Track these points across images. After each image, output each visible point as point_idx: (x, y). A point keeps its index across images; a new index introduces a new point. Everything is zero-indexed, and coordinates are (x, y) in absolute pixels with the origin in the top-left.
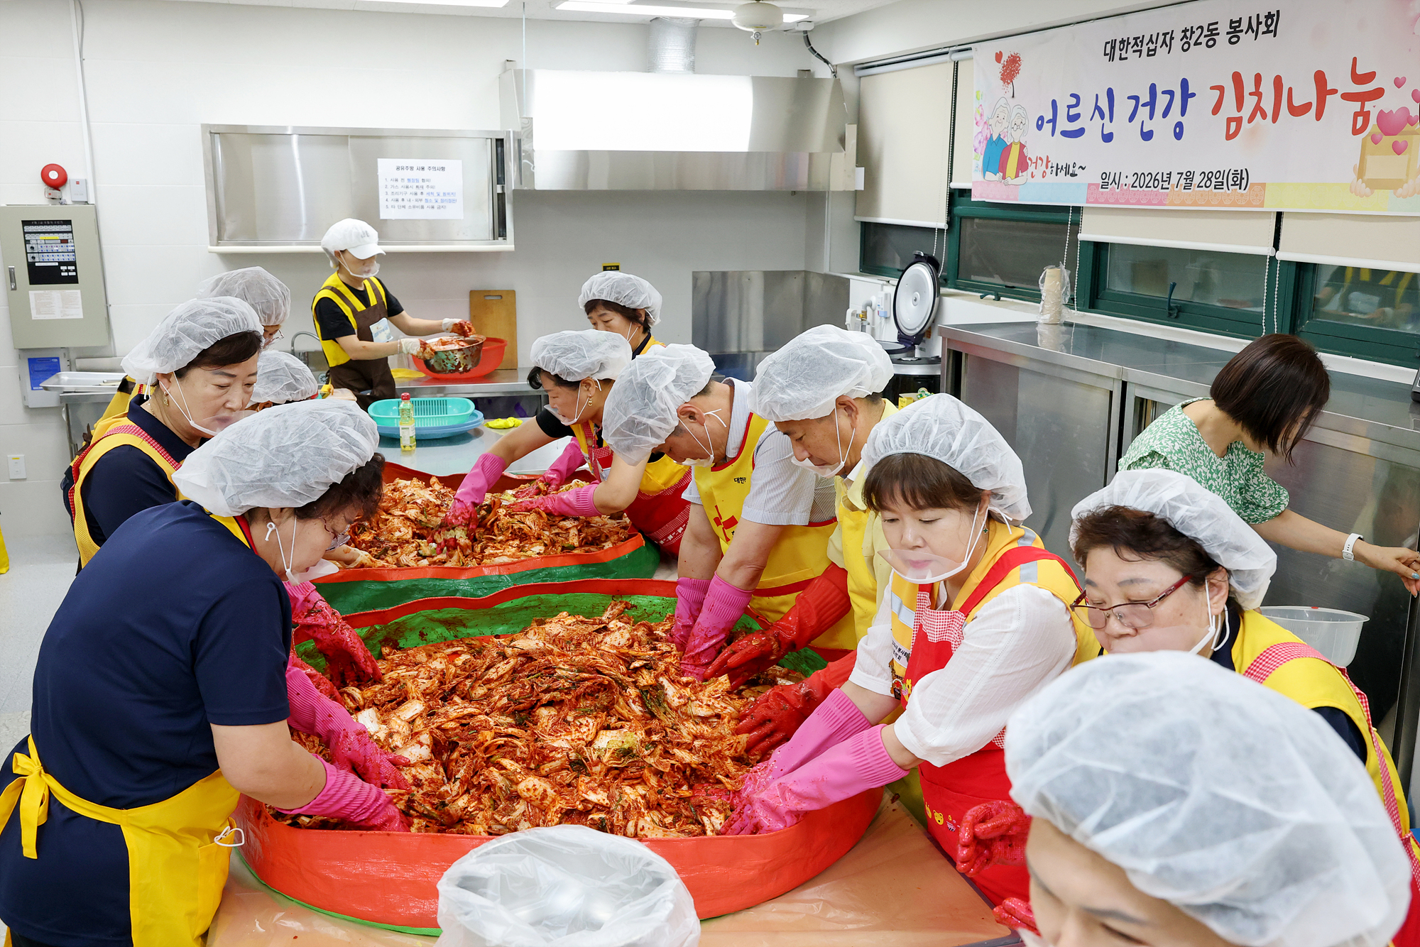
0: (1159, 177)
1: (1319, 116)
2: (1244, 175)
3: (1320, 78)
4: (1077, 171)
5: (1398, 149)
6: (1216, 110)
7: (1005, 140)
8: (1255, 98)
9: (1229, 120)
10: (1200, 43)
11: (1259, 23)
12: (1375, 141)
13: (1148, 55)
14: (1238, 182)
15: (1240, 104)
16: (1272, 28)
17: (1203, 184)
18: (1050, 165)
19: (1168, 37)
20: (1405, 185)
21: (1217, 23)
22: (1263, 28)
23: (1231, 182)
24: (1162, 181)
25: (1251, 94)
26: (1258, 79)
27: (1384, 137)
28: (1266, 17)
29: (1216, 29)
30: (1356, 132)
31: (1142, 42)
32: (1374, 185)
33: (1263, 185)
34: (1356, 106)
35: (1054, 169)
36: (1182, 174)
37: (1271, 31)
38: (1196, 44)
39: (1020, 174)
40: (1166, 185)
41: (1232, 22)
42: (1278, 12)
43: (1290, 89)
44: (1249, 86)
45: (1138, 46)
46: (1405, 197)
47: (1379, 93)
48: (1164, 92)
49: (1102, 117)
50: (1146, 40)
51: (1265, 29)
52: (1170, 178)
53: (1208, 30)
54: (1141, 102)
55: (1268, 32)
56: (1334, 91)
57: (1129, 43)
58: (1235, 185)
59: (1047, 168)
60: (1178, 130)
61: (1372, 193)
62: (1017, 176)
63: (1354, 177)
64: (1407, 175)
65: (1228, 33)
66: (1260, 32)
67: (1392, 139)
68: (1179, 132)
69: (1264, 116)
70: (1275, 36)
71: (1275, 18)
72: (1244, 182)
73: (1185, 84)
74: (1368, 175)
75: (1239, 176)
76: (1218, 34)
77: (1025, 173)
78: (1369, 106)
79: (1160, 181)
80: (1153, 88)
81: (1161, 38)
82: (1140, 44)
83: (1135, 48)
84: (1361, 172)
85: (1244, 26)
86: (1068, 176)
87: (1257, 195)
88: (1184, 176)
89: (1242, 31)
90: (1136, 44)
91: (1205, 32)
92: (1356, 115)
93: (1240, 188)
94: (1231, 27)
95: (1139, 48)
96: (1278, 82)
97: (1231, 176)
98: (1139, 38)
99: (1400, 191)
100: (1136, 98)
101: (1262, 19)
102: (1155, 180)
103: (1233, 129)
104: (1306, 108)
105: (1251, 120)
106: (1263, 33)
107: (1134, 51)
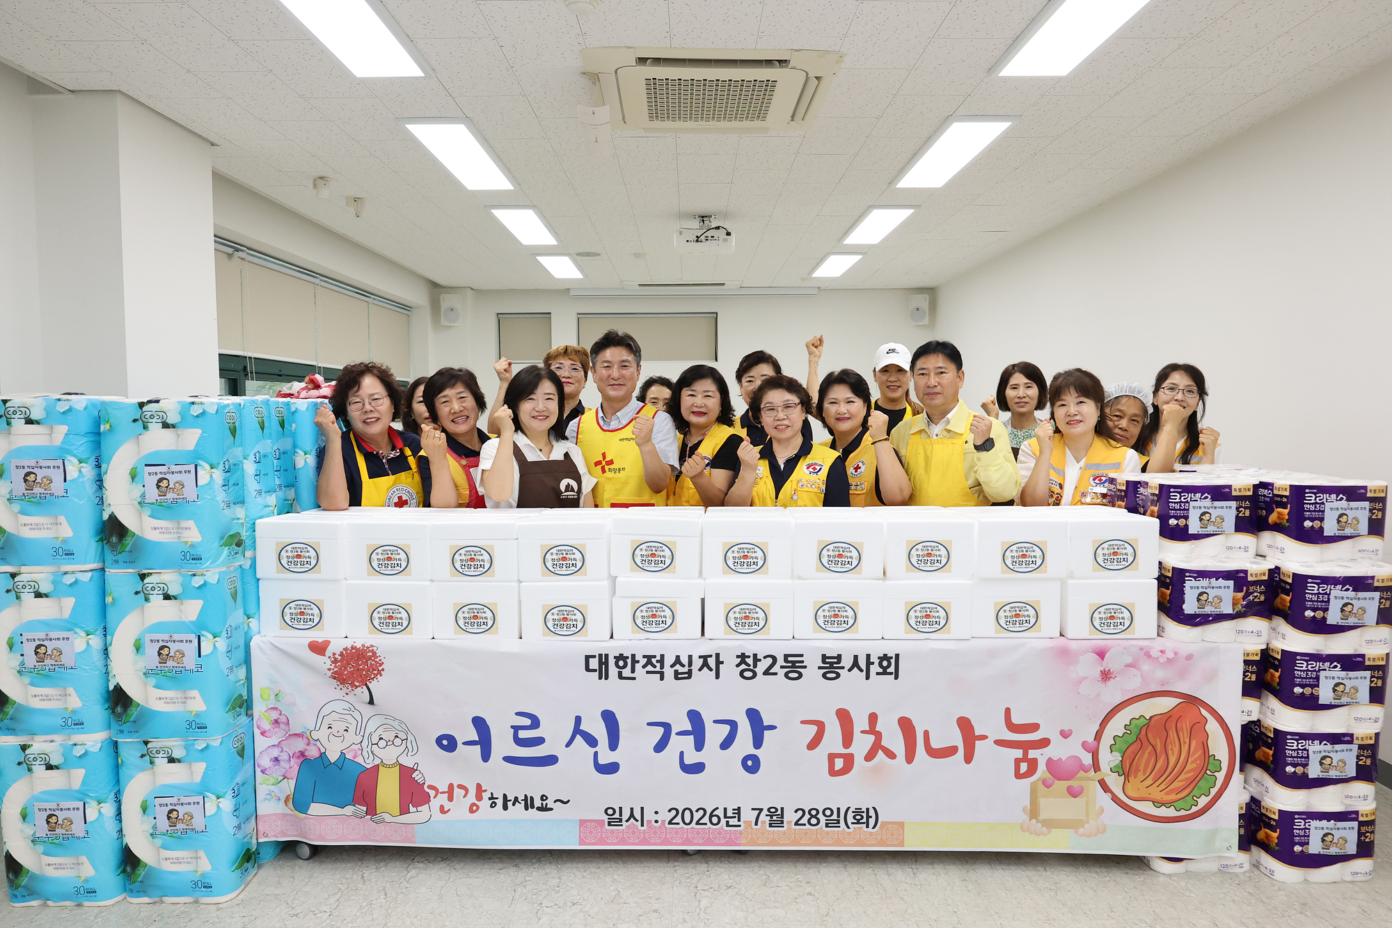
0: (720, 813)
1: (968, 758)
2: (872, 813)
3: (965, 725)
4: (550, 804)
5: (1074, 793)
6: (813, 745)
7: (360, 760)
8: (872, 738)
9: (832, 757)
10: (776, 674)
11: (869, 663)
12: (1047, 784)
13: (676, 678)
14: (864, 820)
15: (847, 740)
16: (892, 669)
17: (804, 820)
18: (486, 796)
19: (712, 662)
20: (1086, 826)
21: (802, 656)
22: (875, 668)
23: (850, 819)
24: (725, 817)
25: (862, 732)
26: (873, 718)
27: (1056, 781)
28: (879, 658)
29: (803, 662)
30: (1018, 775)
31: (662, 661)
32: (1050, 824)
33: (901, 825)
34: (1019, 753)
35: (500, 802)
36: (761, 810)
37: (891, 674)
38: (766, 673)
39: (412, 809)
40: (733, 822)
41: (824, 657)
42: (897, 656)
43: (926, 733)
44: (860, 723)
45: (655, 667)
46: (1089, 836)
47: (1045, 743)
48: (715, 722)
49: (591, 741)
50: (669, 660)
51: (881, 670)
52: (739, 814)
53: (786, 660)
54: (674, 731)
55: (885, 673)
56: (984, 737)
57: (634, 662)
58: (858, 822)
59: (479, 798)
60: (750, 763)
61: (1049, 832)
62: (404, 811)
63: (1025, 817)
64: (1087, 816)
65: (820, 668)
66: (873, 673)
67: (1066, 784)
68: (751, 765)
69: (891, 755)
70: (896, 678)
71: (893, 661)
72: (872, 822)
73: (753, 715)
74: (1043, 816)
75: (864, 815)
76: (805, 667)
77: (425, 808)
78: (1032, 754)
79: (722, 816)
80: (694, 716)
81: (697, 663)
82: (658, 665)
83: (650, 668)
84: (1034, 812)
85: (847, 662)
86: (533, 812)
87: (892, 834)
88: (765, 812)
89: (843, 668)
90: (649, 662)
91: (781, 662)
92: (1018, 762)
93: (867, 827)
94: (824, 662)
95: (658, 669)
96: (906, 725)
97: (850, 815)
98: (655, 657)
99: (1081, 830)
100: (667, 727)
101: (874, 659)
102: (711, 816)
103: (841, 766)
104: (950, 751)
105: (870, 756)
106: (878, 674)
107: (648, 672)
